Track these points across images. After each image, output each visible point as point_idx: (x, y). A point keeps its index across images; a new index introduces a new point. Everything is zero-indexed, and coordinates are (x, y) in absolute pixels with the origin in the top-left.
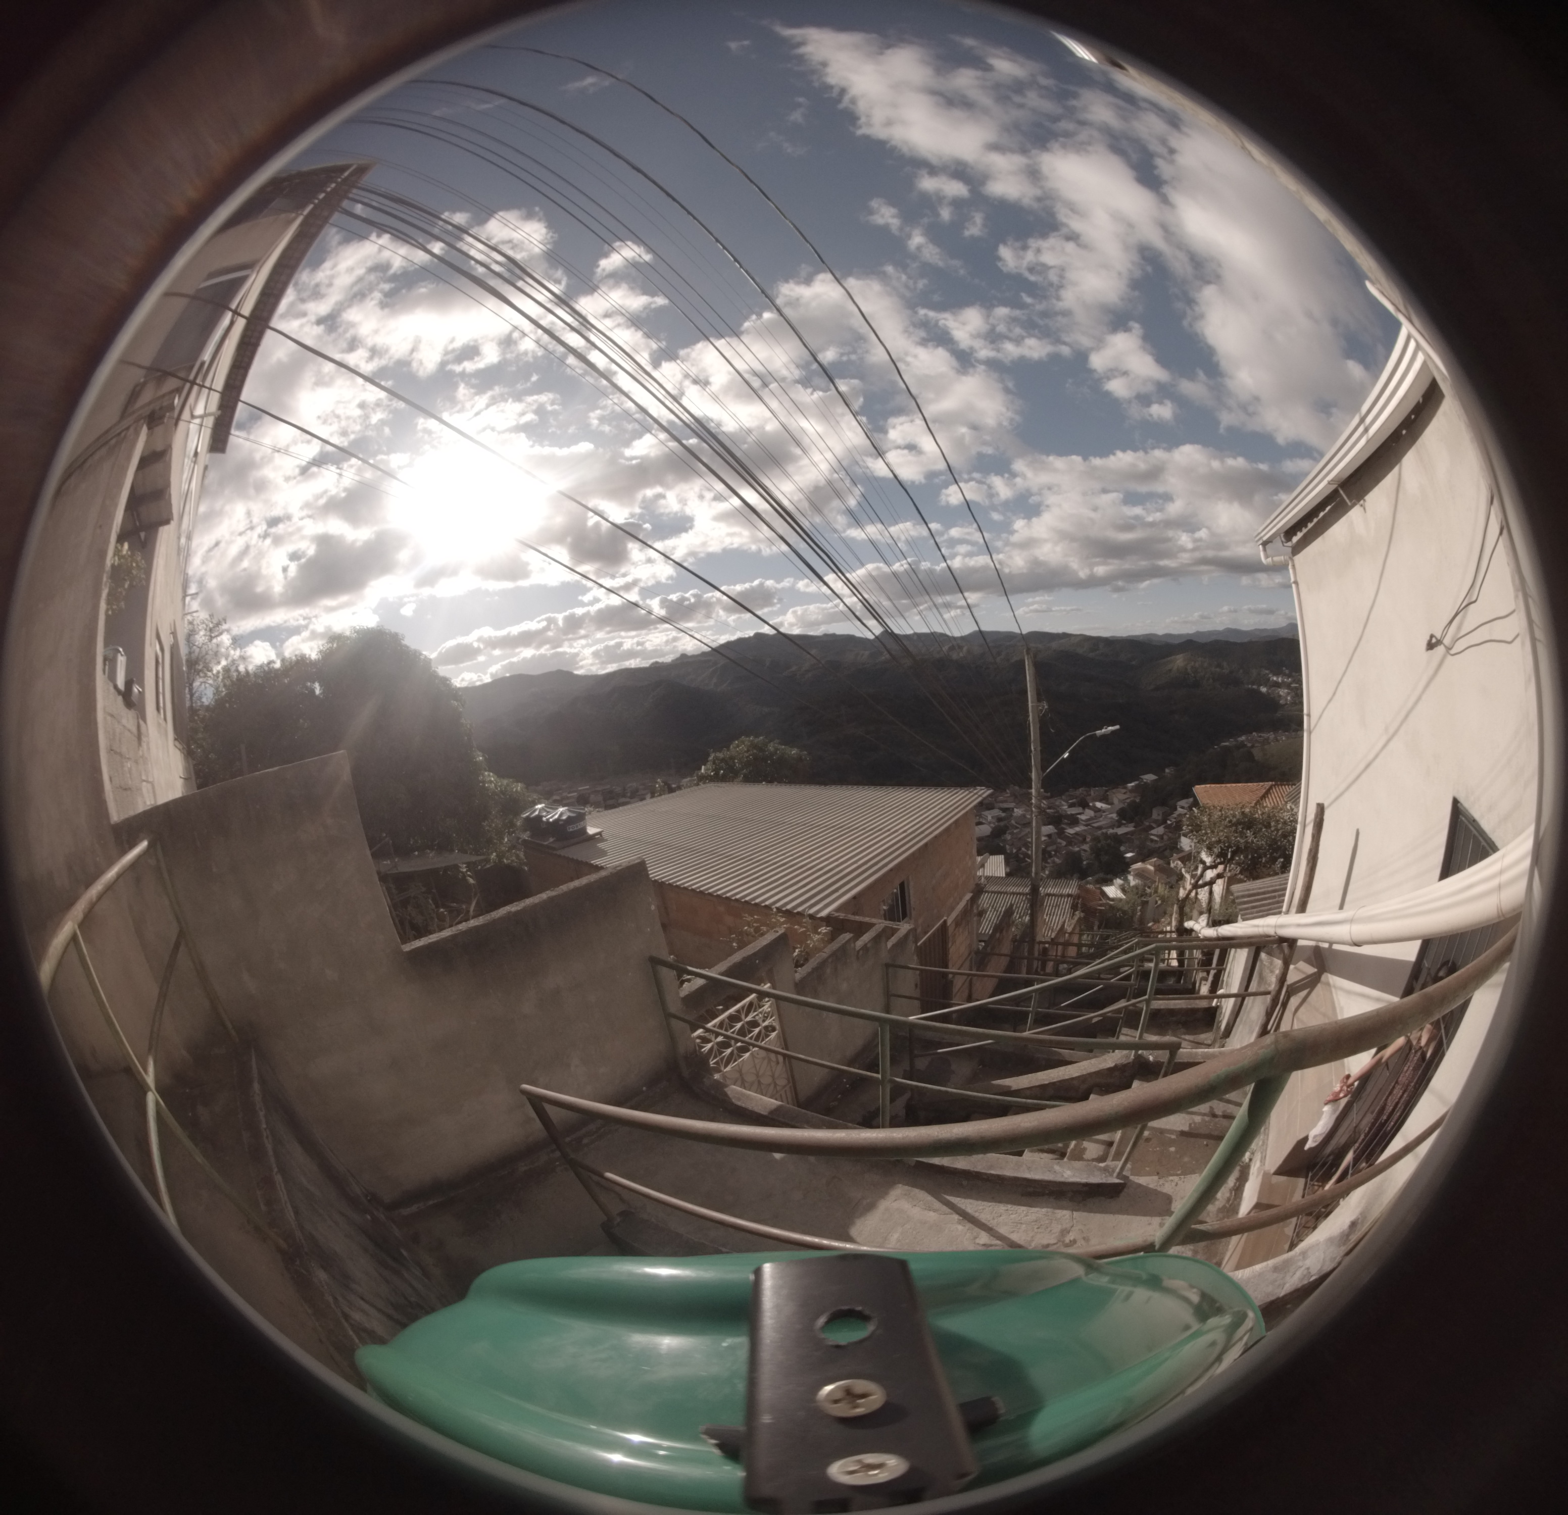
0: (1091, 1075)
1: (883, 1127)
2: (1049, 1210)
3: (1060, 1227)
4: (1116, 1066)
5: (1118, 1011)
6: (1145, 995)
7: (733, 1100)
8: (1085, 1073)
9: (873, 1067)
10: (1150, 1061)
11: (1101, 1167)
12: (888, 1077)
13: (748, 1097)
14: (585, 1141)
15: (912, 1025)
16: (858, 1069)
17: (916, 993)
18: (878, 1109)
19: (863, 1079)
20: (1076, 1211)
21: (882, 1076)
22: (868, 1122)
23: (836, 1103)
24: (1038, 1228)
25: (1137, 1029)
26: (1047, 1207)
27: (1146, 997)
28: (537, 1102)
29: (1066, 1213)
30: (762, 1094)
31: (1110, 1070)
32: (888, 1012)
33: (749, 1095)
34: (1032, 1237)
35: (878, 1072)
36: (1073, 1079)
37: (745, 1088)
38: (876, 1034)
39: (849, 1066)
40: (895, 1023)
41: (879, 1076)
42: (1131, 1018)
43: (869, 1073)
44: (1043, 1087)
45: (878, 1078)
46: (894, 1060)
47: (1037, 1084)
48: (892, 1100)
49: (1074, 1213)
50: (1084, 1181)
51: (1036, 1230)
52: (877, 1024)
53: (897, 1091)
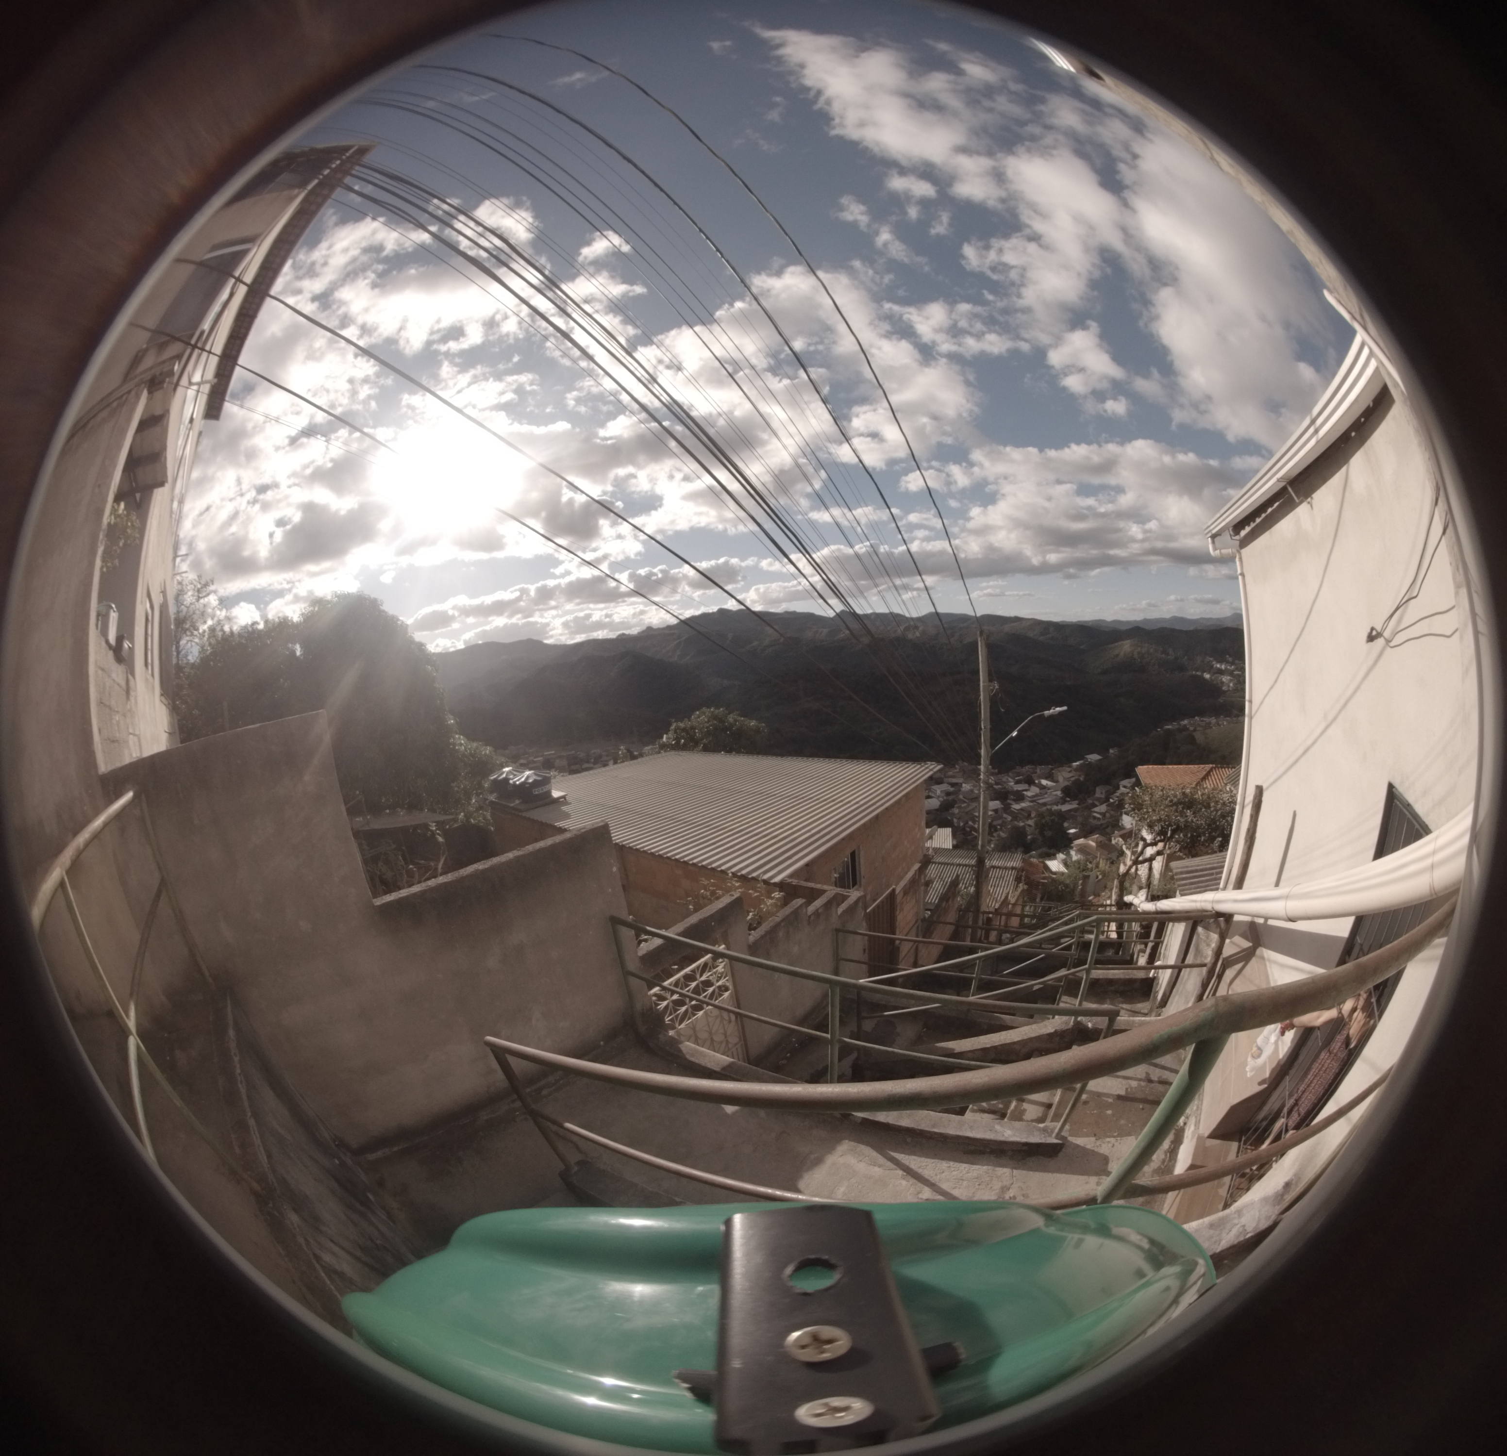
0: (1031, 1040)
1: (832, 1082)
2: (990, 1167)
3: (1000, 1184)
4: (1056, 1032)
5: (1059, 979)
6: (1086, 964)
7: (687, 1056)
8: (1025, 1037)
9: (823, 1027)
10: (1088, 1028)
11: (1040, 1128)
12: (837, 1036)
13: (702, 1053)
14: (544, 1092)
15: (862, 988)
16: (808, 1028)
17: (865, 958)
18: (826, 1067)
19: (812, 1039)
20: (1016, 1169)
21: (831, 1036)
22: (816, 1078)
23: (784, 1061)
24: (979, 1185)
25: (1076, 997)
26: (987, 1165)
27: (1087, 966)
28: (500, 1053)
29: (1006, 1171)
30: (714, 1051)
31: (1050, 1035)
32: (837, 974)
33: (702, 1051)
34: (974, 1193)
35: (827, 1033)
36: (1014, 1043)
37: (698, 1045)
38: (825, 996)
39: (800, 1025)
40: (845, 985)
41: (829, 1036)
42: (1071, 987)
43: (818, 1033)
44: (984, 1050)
45: (826, 1038)
46: (842, 1022)
47: (979, 1047)
48: (841, 1059)
49: (1015, 1171)
50: (1024, 1140)
51: (977, 1187)
52: (828, 985)
53: (846, 1050)
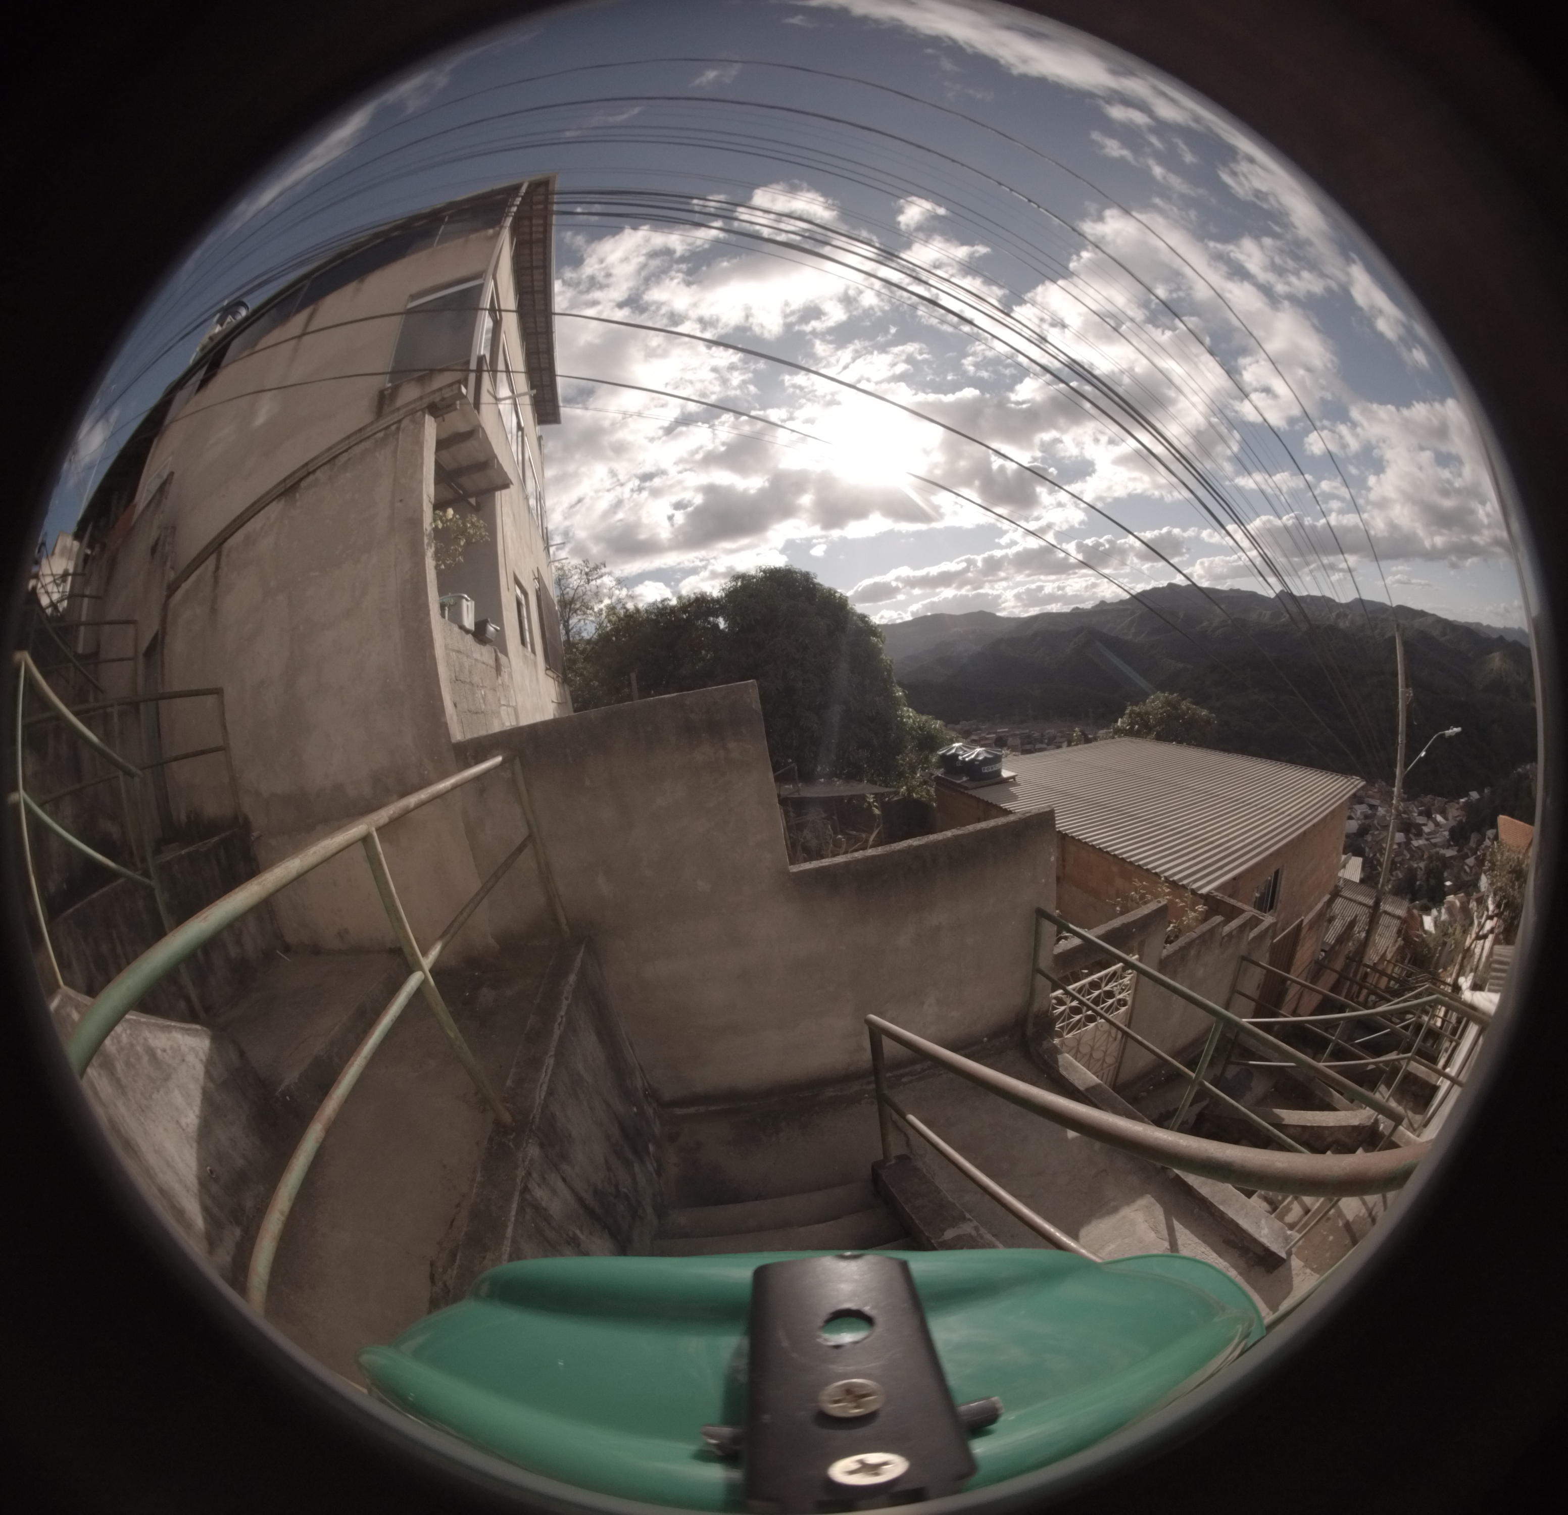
0: (1341, 1128)
1: (1172, 1129)
7: (1060, 1069)
8: (1337, 1124)
9: (1192, 1065)
11: (1284, 1235)
12: (1201, 1079)
13: (1075, 1069)
15: (1241, 1028)
16: (1180, 1063)
17: (1255, 994)
18: (1176, 1110)
19: (1179, 1075)
21: (1196, 1075)
22: (1160, 1122)
23: (1144, 1094)
30: (1088, 1069)
31: (1353, 1129)
32: (1227, 1009)
33: (1078, 1067)
35: (1194, 1072)
36: (1328, 1127)
37: (1076, 1059)
38: (1208, 1030)
39: (1173, 1058)
40: (1228, 1021)
41: (1193, 1075)
43: (1186, 1070)
45: (1191, 1077)
46: (1212, 1064)
47: (1302, 1123)
48: (1192, 1104)
50: (1269, 1244)
52: (1215, 1019)
53: (1203, 1093)
